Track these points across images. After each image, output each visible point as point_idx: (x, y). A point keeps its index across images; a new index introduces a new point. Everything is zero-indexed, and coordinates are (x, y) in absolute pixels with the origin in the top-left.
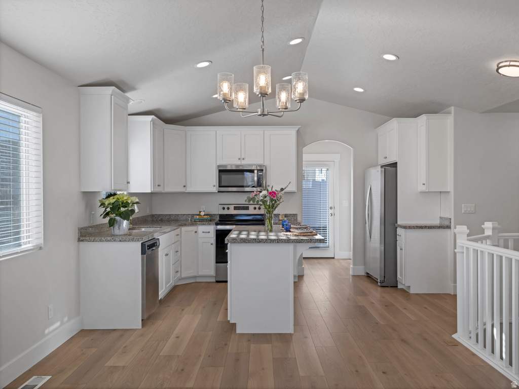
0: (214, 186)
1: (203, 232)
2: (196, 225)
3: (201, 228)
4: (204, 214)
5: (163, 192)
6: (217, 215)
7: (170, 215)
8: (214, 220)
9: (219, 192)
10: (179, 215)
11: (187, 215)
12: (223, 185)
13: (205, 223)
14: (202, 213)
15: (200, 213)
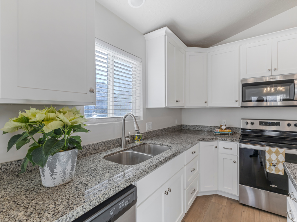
0: (237, 101)
1: (224, 148)
2: (216, 139)
3: (222, 144)
4: (225, 128)
5: (185, 107)
6: (239, 128)
7: (195, 126)
8: (236, 133)
9: (242, 107)
10: (202, 126)
11: (209, 127)
12: (247, 99)
13: (227, 139)
14: (224, 127)
15: (221, 126)
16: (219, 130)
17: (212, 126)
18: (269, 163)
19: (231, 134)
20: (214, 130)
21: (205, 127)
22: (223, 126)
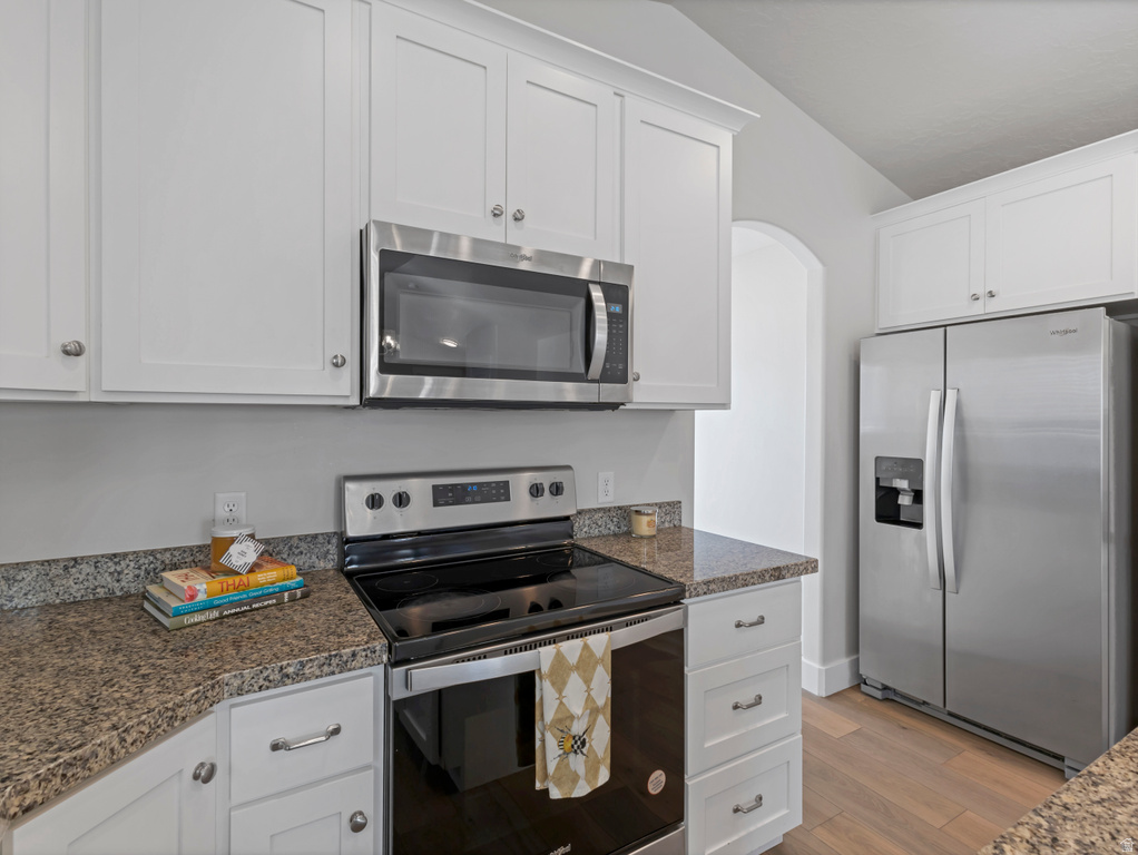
1: (275, 746)
4: (252, 557)
6: (328, 538)
11: (96, 561)
13: (303, 665)
14: (243, 554)
15: (223, 544)
16: (203, 586)
17: (125, 555)
18: (555, 743)
19: (299, 593)
20: (153, 589)
21: (56, 570)
22: (234, 549)
